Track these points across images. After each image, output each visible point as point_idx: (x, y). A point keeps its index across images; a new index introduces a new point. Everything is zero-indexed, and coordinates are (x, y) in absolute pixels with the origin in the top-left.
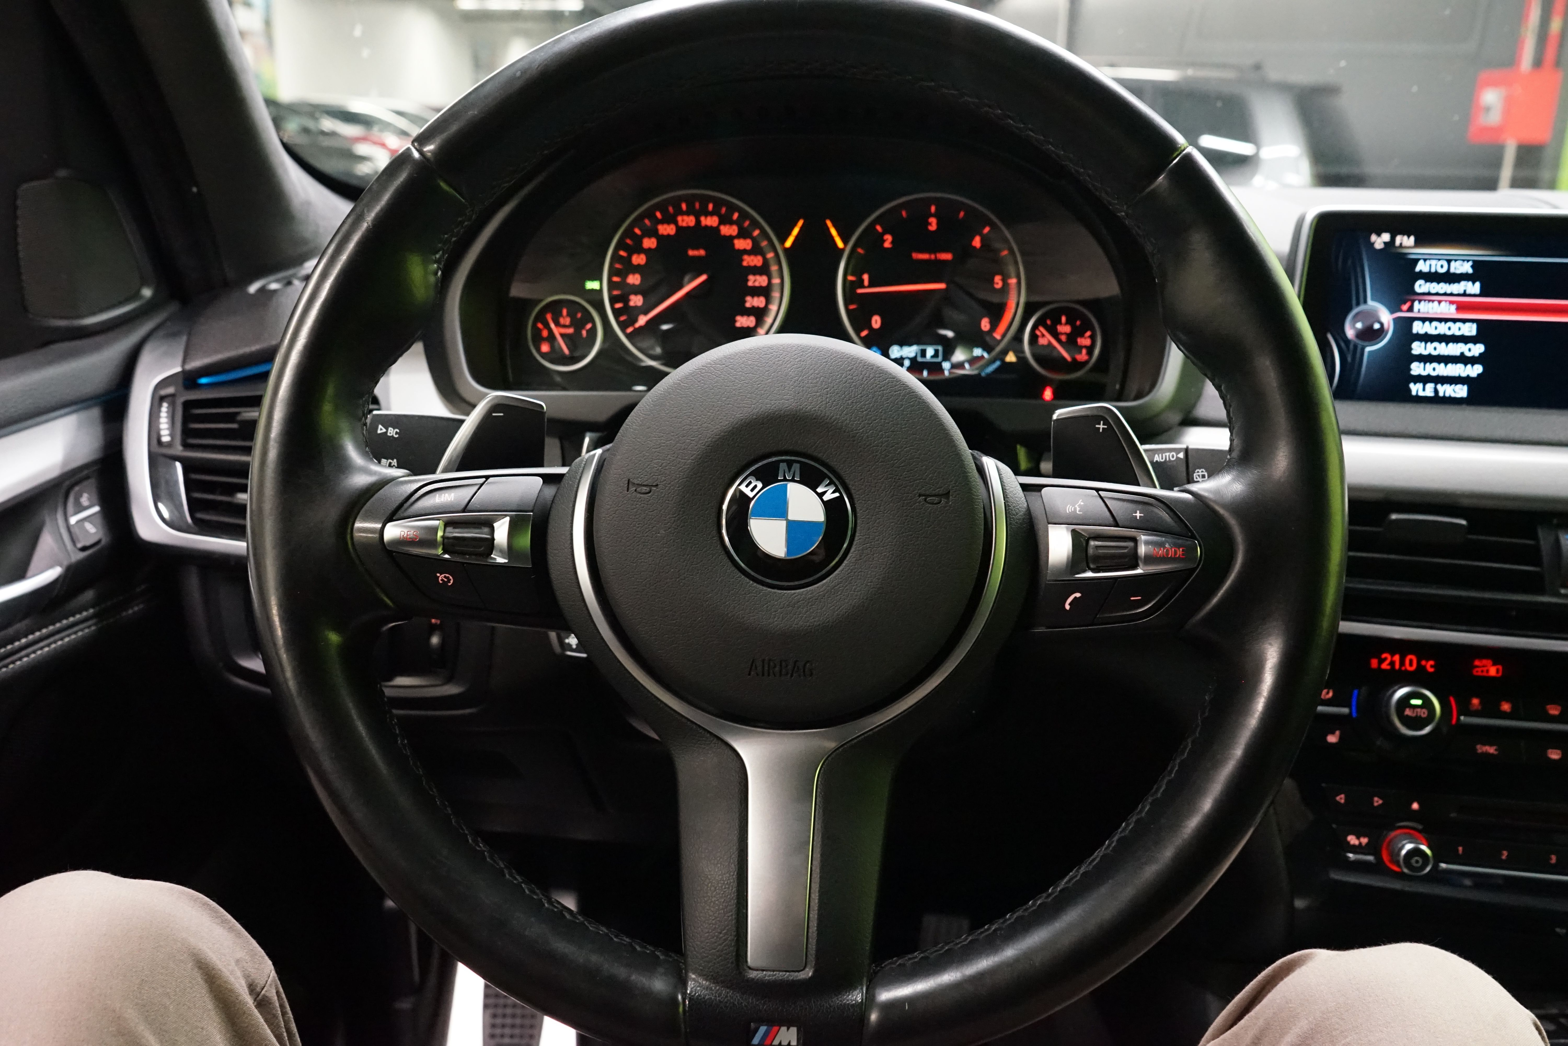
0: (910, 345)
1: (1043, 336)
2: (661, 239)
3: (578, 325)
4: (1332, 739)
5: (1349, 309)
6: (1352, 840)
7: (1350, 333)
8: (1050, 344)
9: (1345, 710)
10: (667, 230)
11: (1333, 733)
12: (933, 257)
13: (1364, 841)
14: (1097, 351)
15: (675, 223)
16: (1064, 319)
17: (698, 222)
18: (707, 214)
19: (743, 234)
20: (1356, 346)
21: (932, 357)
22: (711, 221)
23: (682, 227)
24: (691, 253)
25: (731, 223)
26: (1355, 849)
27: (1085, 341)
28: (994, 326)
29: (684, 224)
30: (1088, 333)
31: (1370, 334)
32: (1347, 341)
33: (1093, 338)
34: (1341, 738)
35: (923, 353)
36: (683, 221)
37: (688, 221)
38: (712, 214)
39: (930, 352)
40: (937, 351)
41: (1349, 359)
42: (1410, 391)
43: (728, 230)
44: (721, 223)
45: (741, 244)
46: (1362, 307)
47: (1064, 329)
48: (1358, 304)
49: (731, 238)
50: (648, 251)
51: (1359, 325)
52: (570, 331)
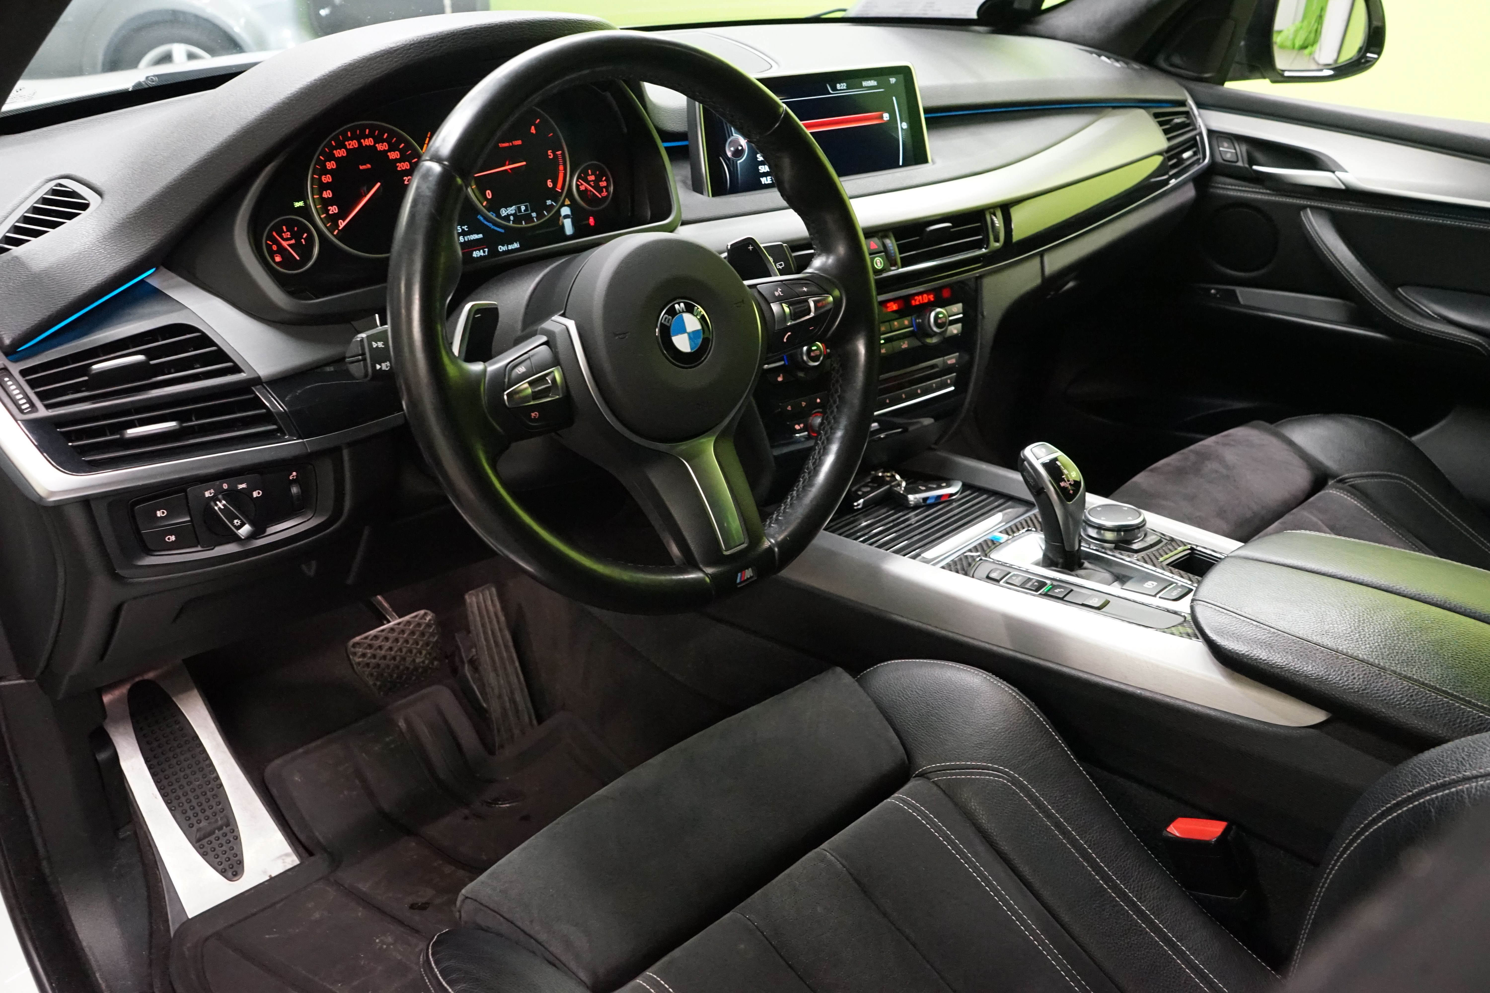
0: (511, 206)
1: (582, 184)
2: (338, 160)
3: (296, 236)
4: (780, 379)
5: (726, 141)
6: (797, 427)
7: (729, 154)
8: (586, 188)
9: (782, 363)
10: (340, 153)
11: (779, 376)
12: (511, 144)
13: (802, 425)
14: (612, 189)
15: (345, 147)
16: (590, 171)
17: (360, 144)
18: (366, 137)
19: (392, 149)
20: (733, 161)
21: (525, 211)
22: (368, 142)
23: (351, 149)
24: (361, 167)
25: (383, 141)
26: (799, 431)
27: (603, 184)
28: (555, 183)
29: (351, 147)
30: (604, 178)
31: (738, 153)
32: (729, 159)
33: (607, 180)
34: (784, 377)
35: (519, 209)
36: (349, 144)
37: (353, 144)
38: (367, 137)
39: (523, 208)
40: (526, 206)
41: (732, 169)
42: (761, 182)
43: (382, 147)
44: (375, 143)
45: (394, 155)
46: (732, 138)
47: (592, 178)
48: (729, 137)
49: (385, 152)
50: (331, 172)
51: (732, 149)
52: (293, 242)
